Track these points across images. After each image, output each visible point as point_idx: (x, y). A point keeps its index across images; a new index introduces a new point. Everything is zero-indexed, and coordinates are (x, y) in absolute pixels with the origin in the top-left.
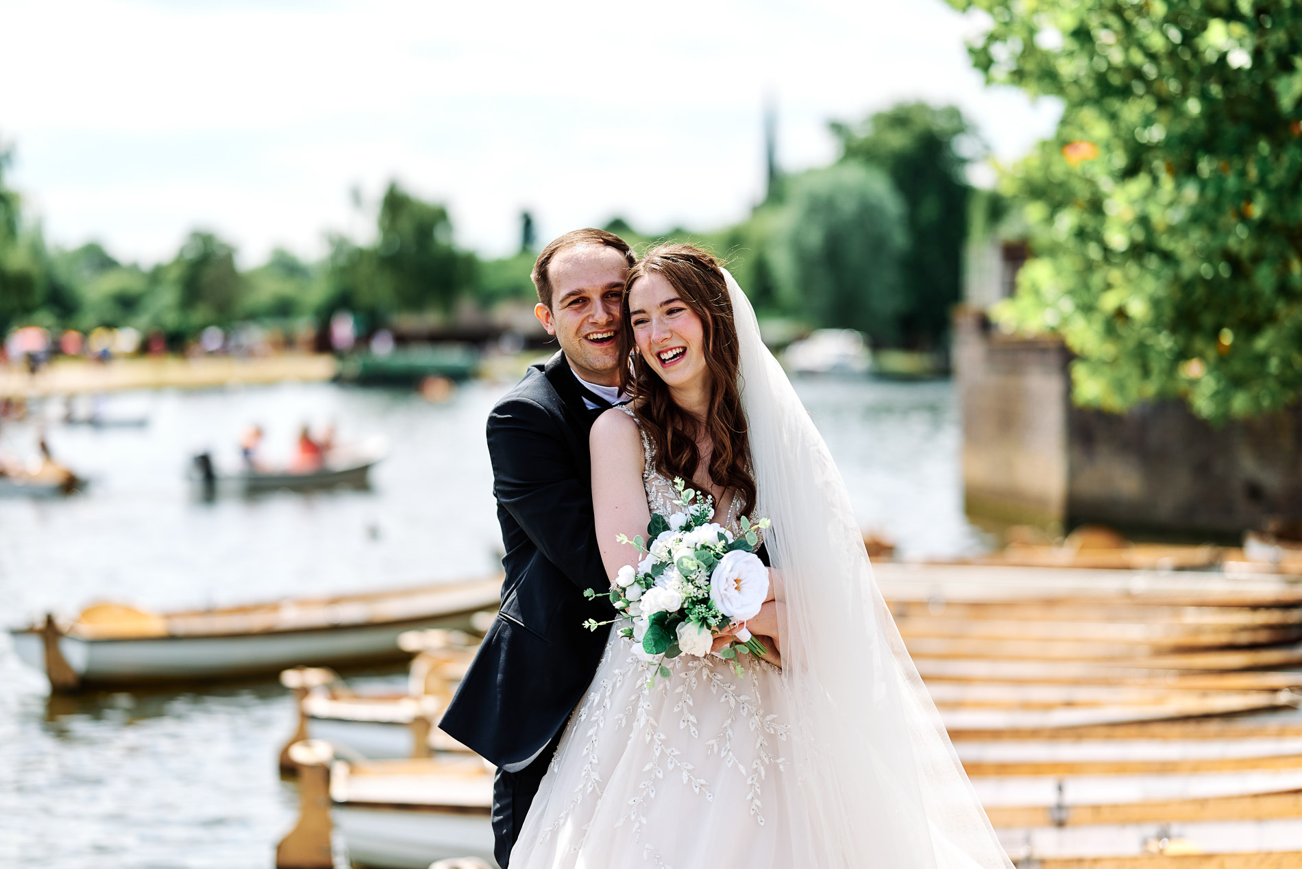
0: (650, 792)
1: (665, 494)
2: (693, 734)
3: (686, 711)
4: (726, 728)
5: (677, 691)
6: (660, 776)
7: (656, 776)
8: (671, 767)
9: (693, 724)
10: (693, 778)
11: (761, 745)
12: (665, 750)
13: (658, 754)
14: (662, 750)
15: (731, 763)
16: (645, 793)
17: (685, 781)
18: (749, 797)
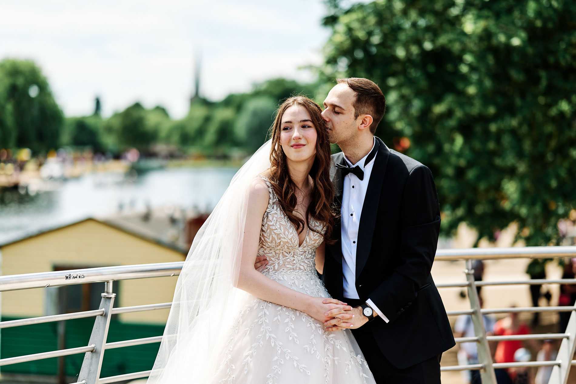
0: (278, 371)
1: (281, 222)
2: (296, 342)
3: (291, 331)
4: (312, 339)
5: (286, 321)
6: (282, 362)
7: (280, 363)
8: (288, 358)
9: (296, 337)
10: (299, 364)
11: (328, 349)
12: (283, 350)
13: (279, 352)
14: (282, 350)
15: (319, 357)
16: (276, 371)
17: (296, 365)
18: (325, 376)
